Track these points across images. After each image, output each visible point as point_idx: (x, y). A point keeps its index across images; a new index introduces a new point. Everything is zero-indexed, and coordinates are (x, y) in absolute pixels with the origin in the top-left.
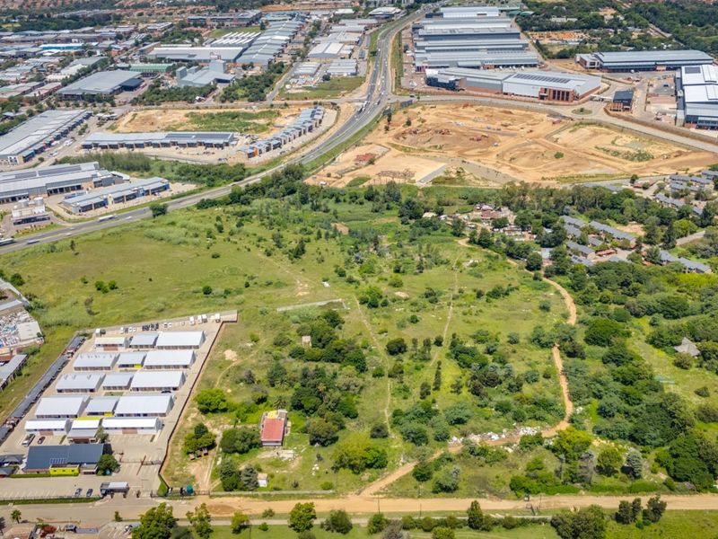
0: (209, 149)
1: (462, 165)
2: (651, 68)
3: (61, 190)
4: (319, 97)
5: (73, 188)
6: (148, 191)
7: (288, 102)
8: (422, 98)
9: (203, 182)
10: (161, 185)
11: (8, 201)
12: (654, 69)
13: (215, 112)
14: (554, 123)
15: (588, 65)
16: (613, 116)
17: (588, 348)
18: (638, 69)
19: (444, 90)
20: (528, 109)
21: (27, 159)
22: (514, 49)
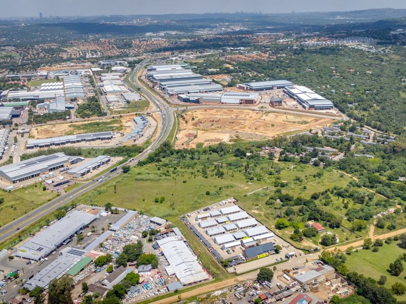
0: (104, 141)
1: (237, 133)
2: (272, 88)
3: (54, 168)
4: (137, 111)
6: (104, 163)
7: (122, 115)
8: (188, 108)
9: (124, 155)
12: (272, 89)
14: (256, 113)
15: (245, 89)
16: (276, 108)
18: (267, 89)
19: (193, 104)
22: (206, 84)
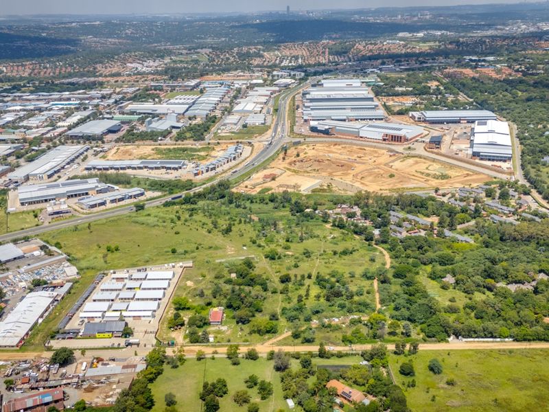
0: (168, 171)
1: (331, 181)
2: (457, 122)
3: (76, 195)
4: (240, 138)
5: (83, 194)
6: (131, 196)
7: (220, 141)
8: (307, 140)
9: (166, 191)
10: (140, 192)
11: (42, 202)
12: (459, 122)
13: (172, 147)
14: (390, 156)
15: (416, 119)
16: (429, 152)
17: (393, 280)
18: (448, 122)
19: (322, 135)
20: (375, 147)
21: (50, 176)
22: (369, 108)
